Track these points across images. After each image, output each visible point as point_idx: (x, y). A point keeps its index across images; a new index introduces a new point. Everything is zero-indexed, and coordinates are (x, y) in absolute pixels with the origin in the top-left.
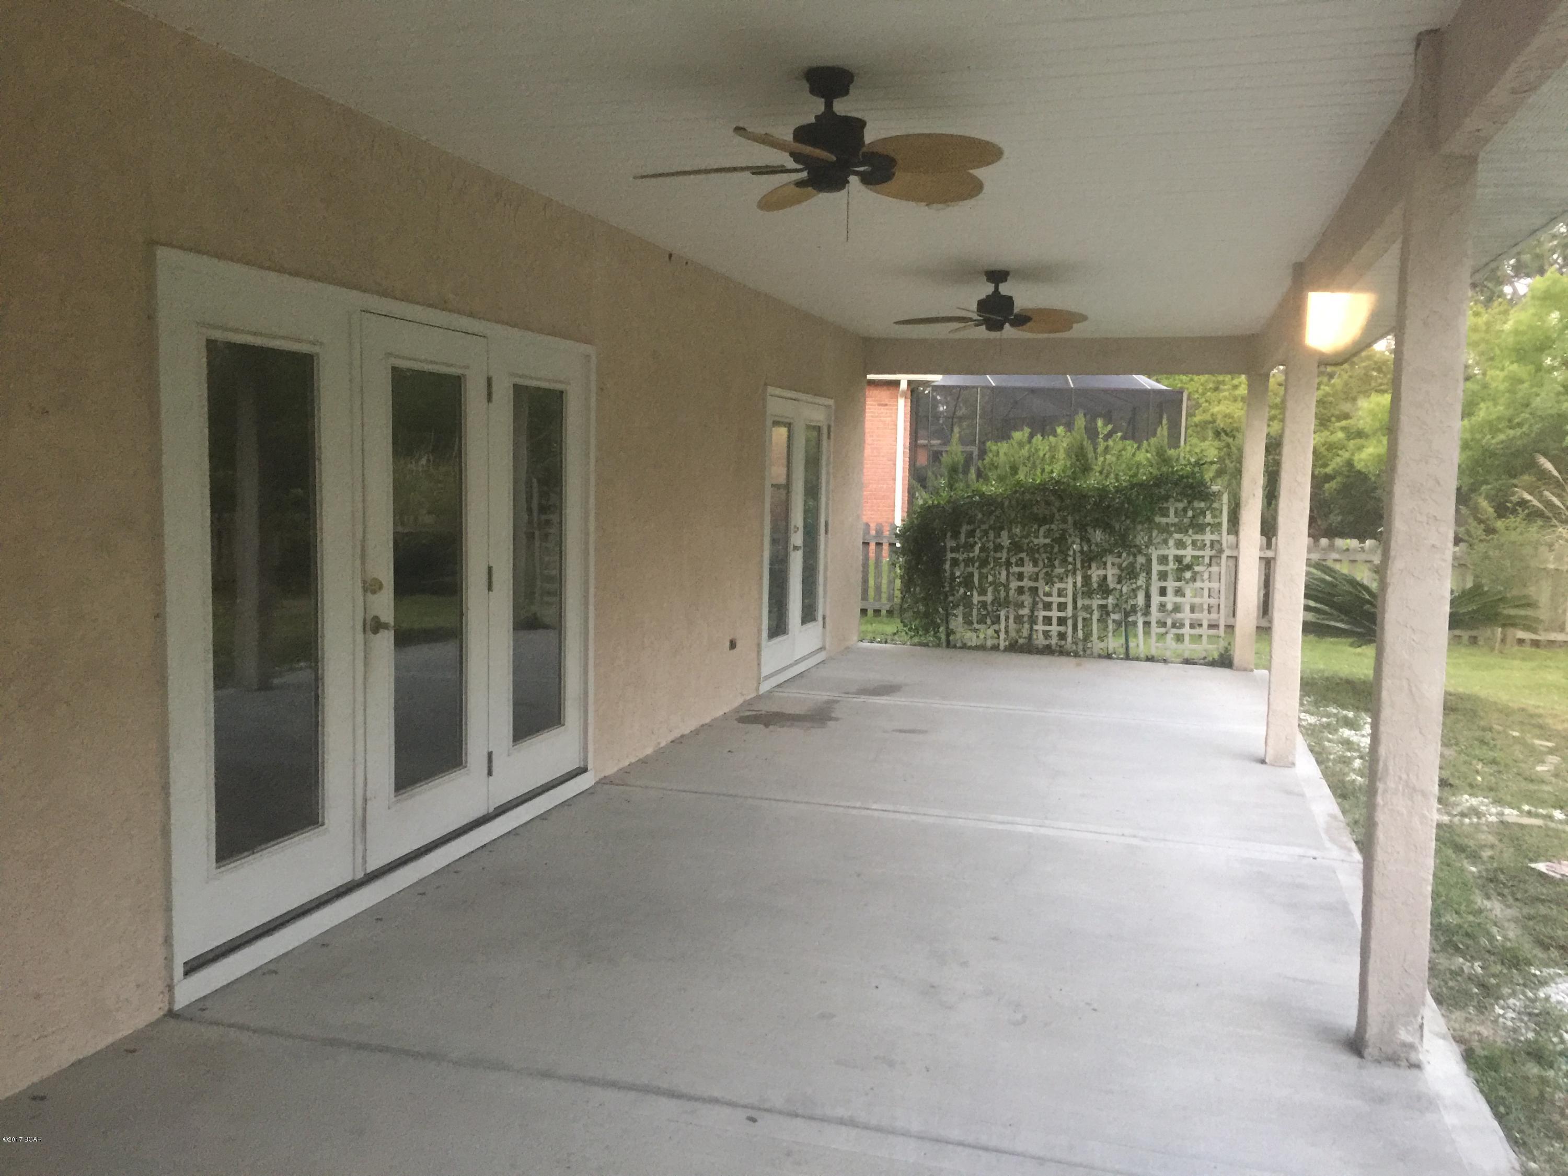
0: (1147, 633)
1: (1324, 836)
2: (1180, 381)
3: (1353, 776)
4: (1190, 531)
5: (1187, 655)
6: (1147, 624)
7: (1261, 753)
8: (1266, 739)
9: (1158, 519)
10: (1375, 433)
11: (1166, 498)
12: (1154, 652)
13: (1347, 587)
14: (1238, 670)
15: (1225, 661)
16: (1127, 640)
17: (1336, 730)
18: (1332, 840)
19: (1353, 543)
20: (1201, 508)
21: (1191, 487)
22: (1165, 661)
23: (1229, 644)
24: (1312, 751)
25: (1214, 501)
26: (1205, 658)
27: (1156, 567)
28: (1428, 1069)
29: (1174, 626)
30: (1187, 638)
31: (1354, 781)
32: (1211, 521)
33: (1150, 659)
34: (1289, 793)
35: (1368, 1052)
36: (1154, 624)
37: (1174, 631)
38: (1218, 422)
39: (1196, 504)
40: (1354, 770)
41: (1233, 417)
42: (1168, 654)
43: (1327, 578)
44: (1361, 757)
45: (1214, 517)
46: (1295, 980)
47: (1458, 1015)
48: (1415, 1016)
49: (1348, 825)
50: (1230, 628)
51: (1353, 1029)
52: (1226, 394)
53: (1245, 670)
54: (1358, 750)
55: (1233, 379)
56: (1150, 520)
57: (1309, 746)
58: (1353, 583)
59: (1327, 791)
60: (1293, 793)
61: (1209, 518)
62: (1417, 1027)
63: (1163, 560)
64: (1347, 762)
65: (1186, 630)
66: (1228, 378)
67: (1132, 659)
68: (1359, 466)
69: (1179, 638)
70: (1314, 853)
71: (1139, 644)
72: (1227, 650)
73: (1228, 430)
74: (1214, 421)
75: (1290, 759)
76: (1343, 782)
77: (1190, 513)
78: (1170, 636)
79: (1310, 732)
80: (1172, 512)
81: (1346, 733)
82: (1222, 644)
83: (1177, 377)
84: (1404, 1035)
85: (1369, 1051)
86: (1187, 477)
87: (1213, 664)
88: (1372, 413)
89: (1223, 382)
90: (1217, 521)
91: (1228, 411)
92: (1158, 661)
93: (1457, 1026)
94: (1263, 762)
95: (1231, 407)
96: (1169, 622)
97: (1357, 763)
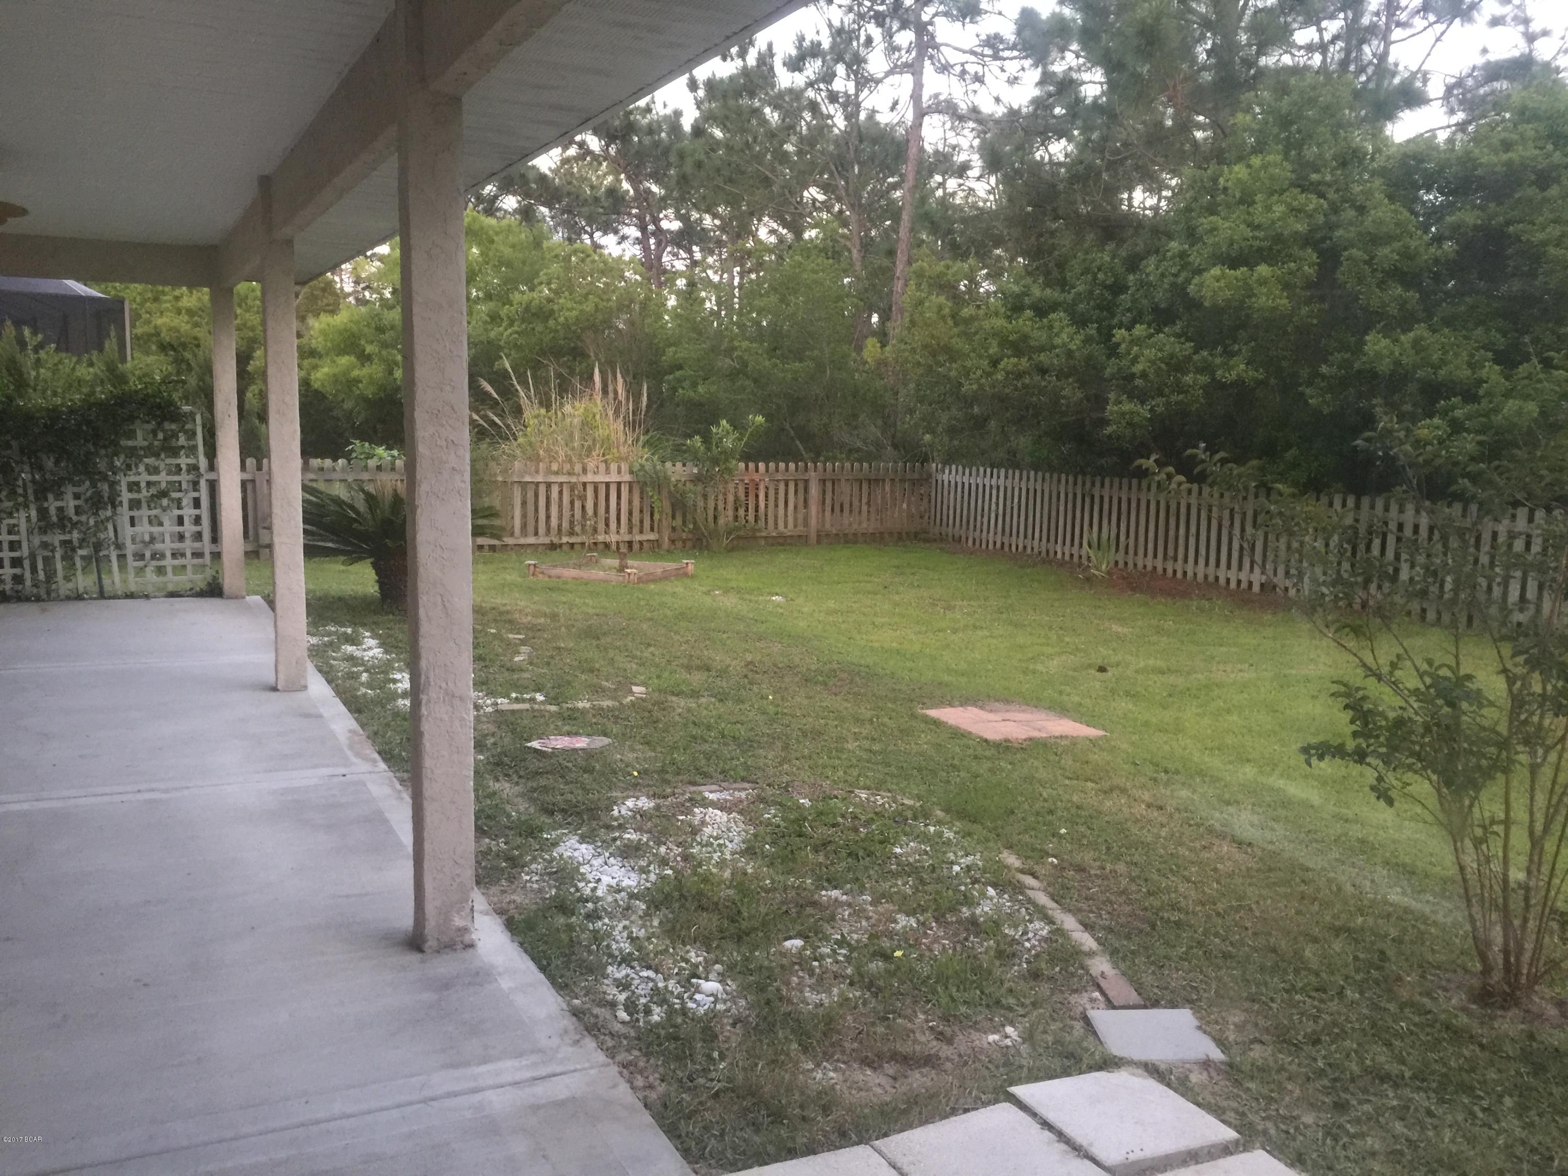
0: (123, 567)
1: (349, 753)
2: (116, 288)
3: (363, 690)
4: (163, 456)
5: (171, 588)
6: (122, 557)
7: (270, 678)
8: (276, 666)
9: (124, 443)
10: (327, 354)
11: (132, 418)
12: (133, 588)
13: (333, 507)
14: (229, 598)
15: (214, 590)
16: (100, 578)
17: (339, 648)
18: (358, 755)
19: (328, 462)
20: (172, 430)
21: (159, 406)
22: (147, 597)
23: (217, 572)
24: (320, 671)
25: (186, 423)
26: (191, 589)
27: (126, 496)
28: (480, 945)
29: (153, 557)
30: (169, 569)
31: (365, 695)
32: (185, 444)
33: (130, 596)
34: (307, 716)
35: (426, 947)
36: (130, 558)
37: (155, 563)
38: (163, 335)
39: (168, 426)
40: (362, 684)
41: (178, 331)
42: (150, 589)
43: (312, 498)
44: (366, 671)
45: (188, 439)
46: (348, 896)
47: (494, 890)
48: (467, 901)
49: (368, 737)
50: (217, 556)
51: (411, 929)
52: (168, 305)
53: (236, 597)
54: (363, 665)
55: (173, 290)
56: (115, 443)
57: (316, 666)
58: (338, 501)
59: (342, 708)
60: (312, 716)
61: (182, 440)
62: (468, 910)
63: (134, 487)
64: (354, 677)
65: (168, 562)
66: (167, 289)
67: (110, 598)
68: (316, 385)
69: (161, 571)
70: (343, 771)
71: (115, 579)
72: (215, 578)
73: (175, 345)
74: (158, 334)
75: (303, 682)
76: (356, 697)
77: (161, 436)
78: (149, 570)
79: (315, 653)
80: (139, 434)
81: (349, 649)
82: (209, 573)
83: (110, 284)
84: (458, 922)
85: (431, 943)
86: (154, 396)
87: (201, 594)
88: (323, 332)
89: (163, 292)
90: (191, 443)
91: (172, 325)
92: (139, 597)
93: (496, 899)
94: (274, 689)
95: (176, 321)
96: (148, 555)
97: (365, 677)
